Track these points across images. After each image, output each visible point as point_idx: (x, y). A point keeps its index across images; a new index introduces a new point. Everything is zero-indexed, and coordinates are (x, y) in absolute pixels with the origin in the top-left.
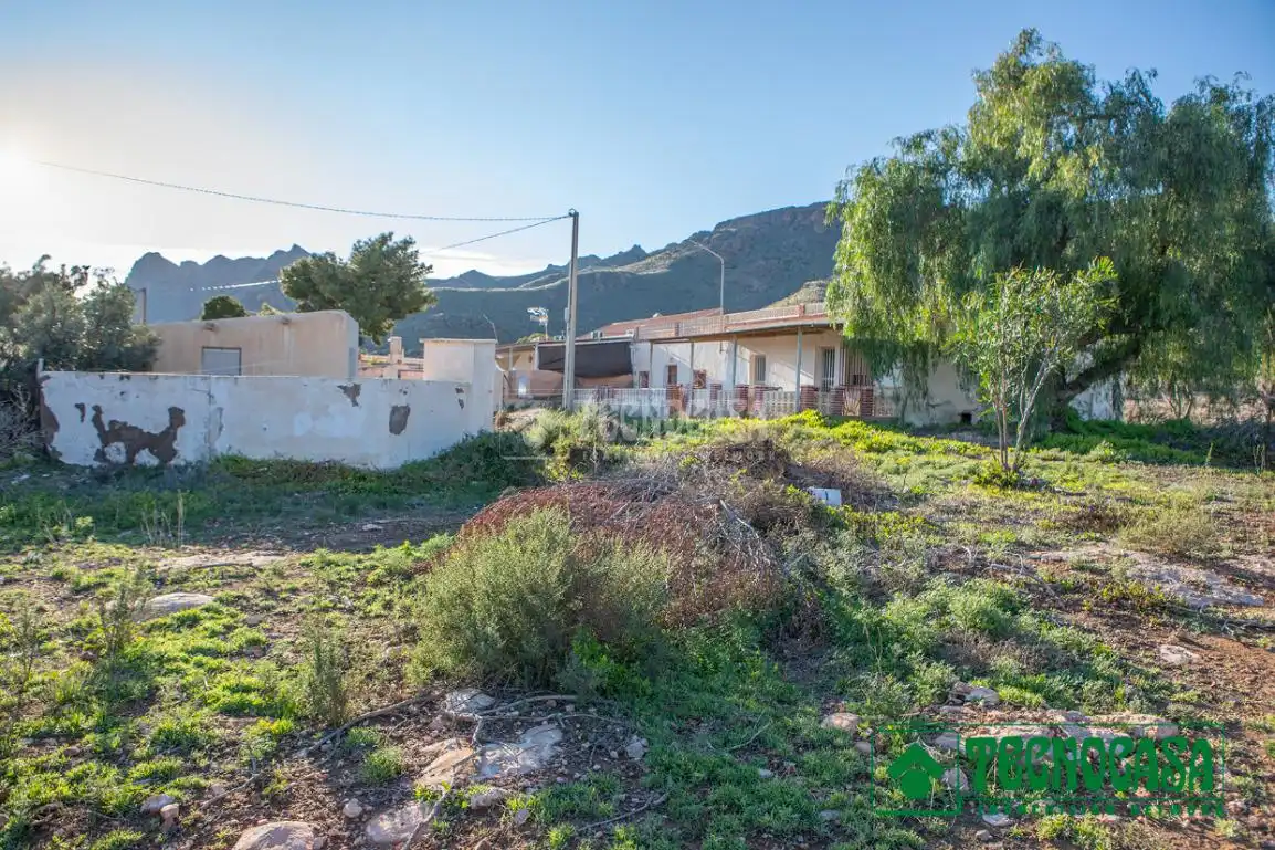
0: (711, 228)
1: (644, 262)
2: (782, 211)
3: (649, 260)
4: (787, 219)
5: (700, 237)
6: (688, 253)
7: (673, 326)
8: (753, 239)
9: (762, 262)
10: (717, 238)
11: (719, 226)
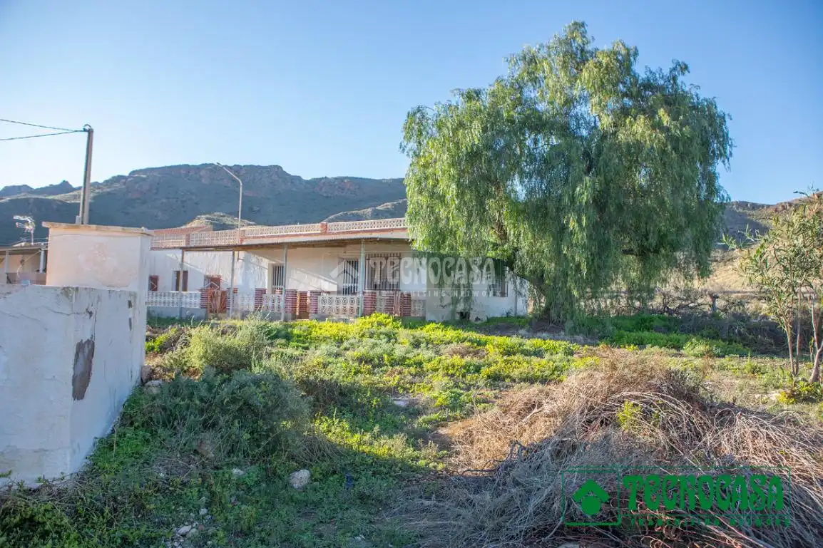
0: (127, 174)
1: (71, 193)
2: (179, 167)
3: (75, 193)
4: (183, 172)
5: (118, 179)
6: (108, 190)
7: (184, 237)
8: (158, 184)
9: (164, 200)
10: (130, 181)
11: (133, 172)
